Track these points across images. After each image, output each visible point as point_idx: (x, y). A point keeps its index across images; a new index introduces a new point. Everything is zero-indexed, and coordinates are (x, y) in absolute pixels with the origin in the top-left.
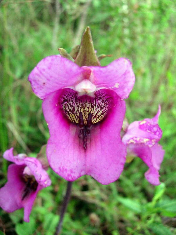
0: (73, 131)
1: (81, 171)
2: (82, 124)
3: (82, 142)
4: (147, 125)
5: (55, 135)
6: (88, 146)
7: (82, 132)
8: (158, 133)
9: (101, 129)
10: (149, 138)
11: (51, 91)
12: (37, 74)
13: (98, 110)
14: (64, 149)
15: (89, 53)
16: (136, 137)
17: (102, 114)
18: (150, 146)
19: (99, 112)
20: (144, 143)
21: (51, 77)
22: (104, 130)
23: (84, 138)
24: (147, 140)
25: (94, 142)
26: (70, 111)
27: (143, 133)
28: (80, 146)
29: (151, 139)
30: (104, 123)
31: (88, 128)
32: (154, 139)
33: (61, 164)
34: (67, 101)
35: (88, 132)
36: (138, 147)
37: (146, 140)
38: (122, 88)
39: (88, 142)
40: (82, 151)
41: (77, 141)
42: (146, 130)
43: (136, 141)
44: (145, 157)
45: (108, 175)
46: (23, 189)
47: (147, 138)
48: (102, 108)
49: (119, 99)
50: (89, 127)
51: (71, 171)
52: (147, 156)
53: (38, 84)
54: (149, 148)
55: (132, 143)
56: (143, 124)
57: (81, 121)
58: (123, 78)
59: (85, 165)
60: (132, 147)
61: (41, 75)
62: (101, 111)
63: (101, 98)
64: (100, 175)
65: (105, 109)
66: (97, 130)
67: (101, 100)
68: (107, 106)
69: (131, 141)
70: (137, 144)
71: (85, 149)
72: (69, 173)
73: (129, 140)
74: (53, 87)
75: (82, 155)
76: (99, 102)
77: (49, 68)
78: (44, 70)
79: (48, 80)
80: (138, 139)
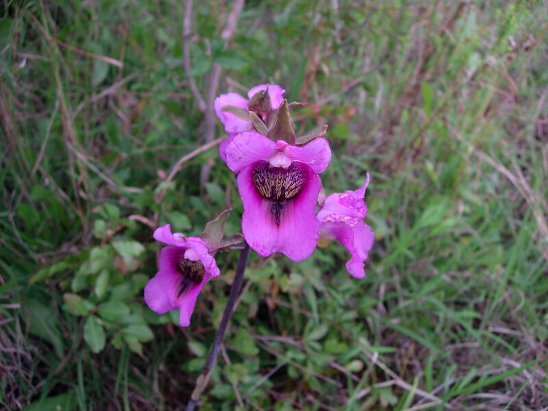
0: (266, 205)
1: (273, 248)
2: (274, 198)
3: (275, 218)
4: (349, 199)
5: (249, 209)
6: (281, 221)
7: (274, 207)
8: (362, 210)
9: (295, 203)
10: (351, 216)
11: (246, 164)
12: (234, 149)
13: (290, 182)
14: (257, 225)
15: (284, 123)
16: (335, 214)
17: (296, 187)
18: (352, 225)
19: (292, 184)
20: (344, 222)
21: (248, 152)
22: (298, 205)
23: (277, 214)
24: (349, 218)
25: (286, 217)
26: (260, 182)
27: (344, 209)
28: (272, 221)
29: (353, 217)
30: (297, 198)
31: (281, 203)
32: (356, 217)
33: (255, 239)
34: (258, 172)
35: (281, 207)
36: (336, 226)
37: (347, 218)
38: (318, 163)
39: (281, 217)
40: (275, 226)
41: (270, 215)
42: (348, 206)
43: (335, 219)
44: (346, 240)
45: (301, 251)
46: (179, 283)
47: (348, 215)
48: (295, 181)
49: (315, 175)
50: (282, 201)
51: (264, 247)
52: (348, 239)
53: (233, 158)
54: (350, 228)
55: (329, 221)
56: (345, 198)
57: (273, 194)
58: (319, 155)
59: (277, 241)
60: (329, 226)
61: (238, 150)
62: (295, 184)
63: (295, 171)
64: (292, 252)
65: (299, 183)
66: (291, 205)
67: (295, 173)
68: (301, 180)
69: (329, 218)
70: (335, 223)
71: (278, 225)
72: (261, 248)
73: (326, 218)
74: (248, 160)
75: (275, 230)
76: (293, 174)
77: (247, 144)
78: (241, 145)
79: (245, 154)
80: (337, 217)
